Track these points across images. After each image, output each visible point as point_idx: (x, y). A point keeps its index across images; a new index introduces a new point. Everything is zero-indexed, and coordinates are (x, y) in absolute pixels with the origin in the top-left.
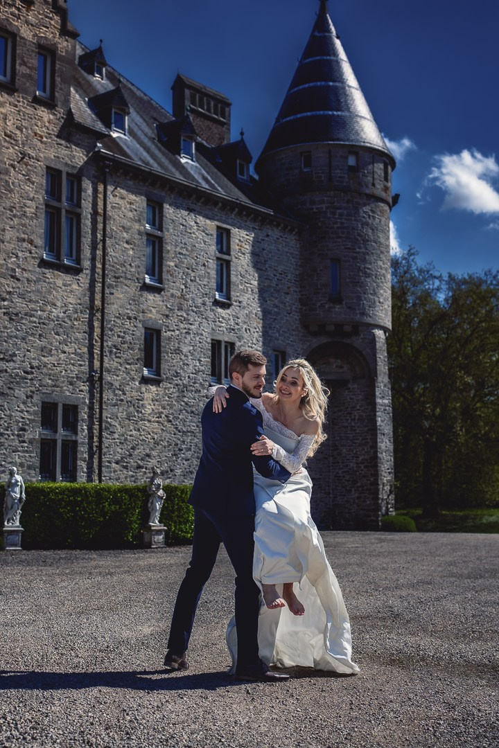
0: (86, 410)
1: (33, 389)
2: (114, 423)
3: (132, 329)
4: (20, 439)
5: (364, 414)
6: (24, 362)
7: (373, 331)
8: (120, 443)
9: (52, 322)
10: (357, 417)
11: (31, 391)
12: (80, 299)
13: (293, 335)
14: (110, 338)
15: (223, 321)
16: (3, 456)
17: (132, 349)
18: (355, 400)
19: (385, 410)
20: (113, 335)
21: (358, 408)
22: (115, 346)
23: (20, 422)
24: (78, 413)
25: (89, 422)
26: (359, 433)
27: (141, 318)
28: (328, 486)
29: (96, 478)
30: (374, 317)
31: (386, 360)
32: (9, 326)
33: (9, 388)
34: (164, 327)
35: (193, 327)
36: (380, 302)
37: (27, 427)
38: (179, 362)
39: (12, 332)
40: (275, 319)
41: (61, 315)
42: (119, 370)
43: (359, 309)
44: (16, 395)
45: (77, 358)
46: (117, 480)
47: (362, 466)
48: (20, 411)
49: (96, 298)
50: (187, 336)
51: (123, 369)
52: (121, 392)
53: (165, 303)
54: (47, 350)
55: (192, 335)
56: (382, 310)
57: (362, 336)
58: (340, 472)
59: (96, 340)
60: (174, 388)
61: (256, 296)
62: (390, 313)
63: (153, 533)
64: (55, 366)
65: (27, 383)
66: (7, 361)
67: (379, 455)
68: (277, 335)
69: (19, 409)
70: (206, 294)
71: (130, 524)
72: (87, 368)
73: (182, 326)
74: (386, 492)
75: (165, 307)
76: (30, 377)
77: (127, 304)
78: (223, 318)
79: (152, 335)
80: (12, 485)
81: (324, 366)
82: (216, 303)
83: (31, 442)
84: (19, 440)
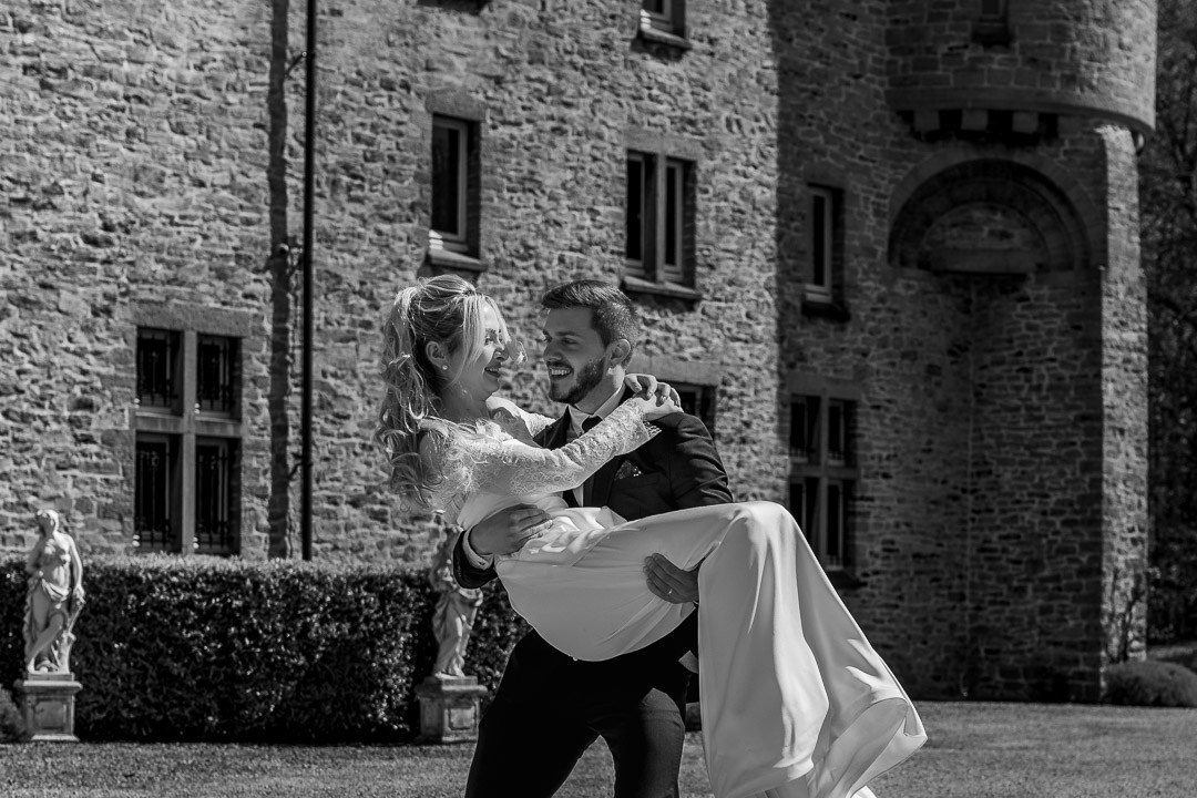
0: (266, 351)
1: (112, 289)
2: (344, 390)
3: (396, 116)
4: (78, 432)
5: (1066, 373)
6: (83, 209)
7: (1099, 131)
8: (364, 446)
9: (163, 96)
10: (1046, 382)
11: (106, 296)
12: (244, 28)
13: (866, 141)
14: (332, 142)
15: (664, 97)
16: (30, 480)
17: (396, 176)
18: (1042, 333)
19: (1127, 361)
20: (341, 134)
21: (1050, 354)
22: (347, 167)
23: (76, 383)
24: (240, 360)
25: (273, 387)
26: (1049, 427)
27: (423, 85)
28: (961, 577)
29: (294, 543)
30: (1102, 88)
31: (1135, 215)
32: (38, 105)
33: (44, 286)
34: (488, 113)
35: (572, 113)
36: (1121, 46)
37: (95, 399)
38: (534, 216)
39: (47, 122)
40: (815, 93)
41: (190, 75)
42: (360, 236)
43: (1060, 66)
44: (63, 306)
45: (238, 201)
46: (356, 550)
47: (1057, 521)
48: (75, 353)
49: (291, 25)
50: (558, 140)
51: (371, 234)
52: (364, 302)
53: (493, 42)
54: (151, 175)
55: (571, 138)
56: (1128, 69)
57: (1067, 146)
58: (995, 537)
59: (291, 149)
60: (518, 290)
61: (762, 25)
62: (1151, 79)
63: (448, 701)
64: (172, 223)
65: (93, 271)
66: (37, 208)
67: (1107, 490)
68: (821, 138)
69: (72, 347)
70: (613, 17)
71: (382, 676)
72: (267, 229)
73: (542, 109)
74: (1124, 594)
75: (491, 55)
76: (101, 253)
77: (383, 43)
78: (662, 87)
79: (454, 135)
80: (46, 562)
81: (955, 231)
82: (643, 42)
83: (108, 441)
84: (75, 436)
